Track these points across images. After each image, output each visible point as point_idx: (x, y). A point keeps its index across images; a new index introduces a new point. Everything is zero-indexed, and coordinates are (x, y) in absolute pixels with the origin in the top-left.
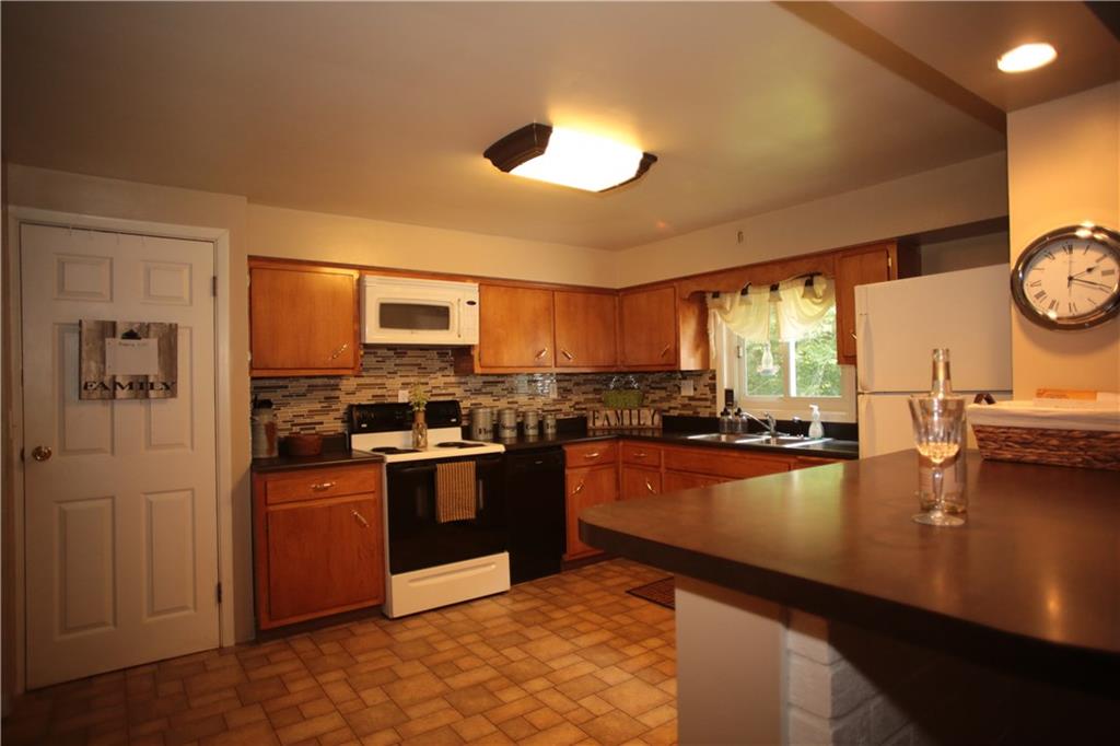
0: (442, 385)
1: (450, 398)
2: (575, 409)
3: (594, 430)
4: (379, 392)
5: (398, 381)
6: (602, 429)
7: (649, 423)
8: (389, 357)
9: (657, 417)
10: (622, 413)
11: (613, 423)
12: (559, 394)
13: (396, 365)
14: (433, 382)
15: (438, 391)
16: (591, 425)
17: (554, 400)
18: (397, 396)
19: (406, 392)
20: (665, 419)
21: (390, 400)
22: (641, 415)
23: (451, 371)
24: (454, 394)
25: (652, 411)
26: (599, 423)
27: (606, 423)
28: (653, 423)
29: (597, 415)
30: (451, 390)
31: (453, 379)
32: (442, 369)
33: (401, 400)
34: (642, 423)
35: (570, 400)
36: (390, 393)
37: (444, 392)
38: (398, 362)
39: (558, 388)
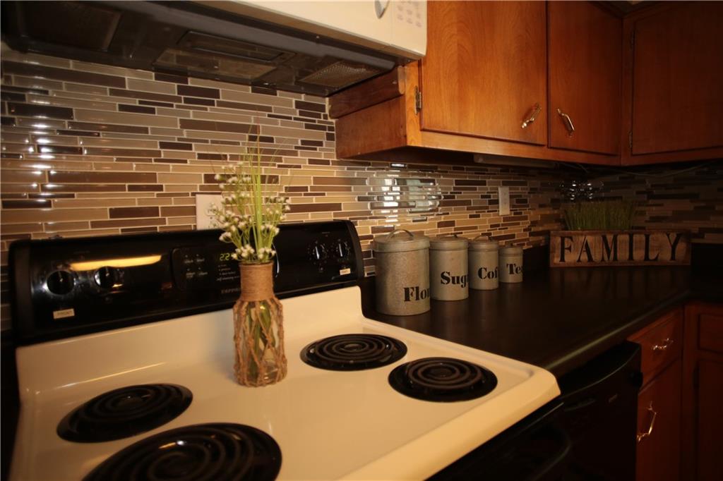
0: (310, 185)
1: (329, 217)
2: (531, 234)
3: (563, 270)
4: (136, 200)
5: (196, 170)
6: (577, 268)
7: (666, 256)
8: (166, 101)
9: (681, 246)
10: (615, 240)
11: (597, 257)
12: (512, 206)
13: (186, 124)
14: (289, 177)
15: (302, 200)
16: (557, 260)
17: (506, 218)
18: (193, 211)
19: (217, 201)
20: (695, 250)
21: (171, 223)
22: (651, 243)
23: (328, 151)
24: (336, 207)
25: (673, 236)
26: (571, 258)
27: (584, 257)
28: (673, 258)
29: (567, 243)
30: (330, 198)
31: (334, 172)
32: (309, 145)
33: (204, 222)
34: (652, 256)
35: (526, 218)
36: (173, 203)
37: (315, 200)
38: (192, 115)
39: (511, 197)
